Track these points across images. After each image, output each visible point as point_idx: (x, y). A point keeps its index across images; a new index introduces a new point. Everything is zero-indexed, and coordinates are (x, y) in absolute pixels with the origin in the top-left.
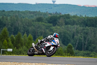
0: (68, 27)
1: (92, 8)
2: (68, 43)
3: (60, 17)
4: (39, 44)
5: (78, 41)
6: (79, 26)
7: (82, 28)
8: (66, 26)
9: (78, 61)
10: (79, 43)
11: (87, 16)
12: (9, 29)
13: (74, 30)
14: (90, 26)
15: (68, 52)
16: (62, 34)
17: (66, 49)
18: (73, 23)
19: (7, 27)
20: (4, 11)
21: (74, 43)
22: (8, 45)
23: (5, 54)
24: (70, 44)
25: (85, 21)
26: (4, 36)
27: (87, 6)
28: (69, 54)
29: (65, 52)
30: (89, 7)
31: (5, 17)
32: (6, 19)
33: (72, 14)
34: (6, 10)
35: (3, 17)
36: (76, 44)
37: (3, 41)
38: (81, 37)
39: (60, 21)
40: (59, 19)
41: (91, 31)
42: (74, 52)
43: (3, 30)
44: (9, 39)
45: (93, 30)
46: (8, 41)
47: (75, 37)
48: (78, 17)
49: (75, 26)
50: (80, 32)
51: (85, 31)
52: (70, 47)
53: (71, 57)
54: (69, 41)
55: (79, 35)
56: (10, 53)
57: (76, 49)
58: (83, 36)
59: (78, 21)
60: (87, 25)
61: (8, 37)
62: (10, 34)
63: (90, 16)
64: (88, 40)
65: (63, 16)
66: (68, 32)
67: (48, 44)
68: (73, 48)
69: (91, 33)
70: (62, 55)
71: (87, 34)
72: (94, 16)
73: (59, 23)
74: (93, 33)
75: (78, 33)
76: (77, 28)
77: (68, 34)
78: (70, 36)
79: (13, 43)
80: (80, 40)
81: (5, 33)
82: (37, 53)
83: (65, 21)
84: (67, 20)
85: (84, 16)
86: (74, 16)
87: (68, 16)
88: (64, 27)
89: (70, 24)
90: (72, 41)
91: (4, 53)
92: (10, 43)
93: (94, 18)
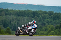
0: (7, 17)
1: (22, 5)
2: (7, 27)
3: (2, 10)
4: (23, 28)
5: (13, 25)
6: (14, 16)
7: (16, 17)
8: (6, 16)
9: (14, 38)
10: (14, 27)
11: (19, 10)
13: (11, 19)
14: (21, 16)
15: (7, 32)
16: (4, 21)
17: (6, 30)
18: (11, 14)
21: (11, 27)
24: (8, 27)
25: (18, 13)
27: (19, 4)
28: (8, 33)
29: (5, 32)
30: (20, 4)
33: (10, 9)
36: (12, 27)
38: (16, 23)
39: (2, 13)
40: (1, 12)
41: (22, 19)
42: (11, 32)
45: (23, 18)
47: (12, 23)
48: (13, 10)
49: (12, 16)
50: (15, 19)
51: (18, 19)
52: (8, 29)
53: (9, 35)
54: (7, 25)
55: (14, 22)
57: (12, 30)
58: (16, 22)
59: (14, 13)
60: (19, 15)
63: (21, 10)
64: (20, 25)
65: (4, 10)
66: (7, 20)
67: (30, 28)
68: (10, 30)
69: (22, 20)
70: (3, 34)
71: (19, 21)
72: (23, 10)
73: (1, 14)
74: (23, 20)
75: (14, 20)
76: (13, 17)
77: (7, 21)
78: (8, 22)
80: (15, 24)
82: (22, 33)
83: (5, 13)
84: (7, 12)
85: (17, 10)
86: (11, 10)
87: (7, 10)
88: (4, 17)
89: (8, 15)
90: (10, 25)
93: (24, 11)
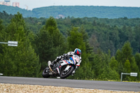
12: (133, 45)
19: (130, 41)
20: (126, 18)
22: (131, 67)
23: (127, 80)
26: (126, 54)
31: (127, 27)
32: (130, 30)
34: (129, 18)
35: (124, 27)
37: (124, 61)
43: (125, 45)
44: (133, 58)
46: (131, 61)
56: (134, 79)
61: (132, 56)
62: (134, 52)
79: (138, 64)
81: (128, 50)
91: (125, 78)
92: (135, 64)
